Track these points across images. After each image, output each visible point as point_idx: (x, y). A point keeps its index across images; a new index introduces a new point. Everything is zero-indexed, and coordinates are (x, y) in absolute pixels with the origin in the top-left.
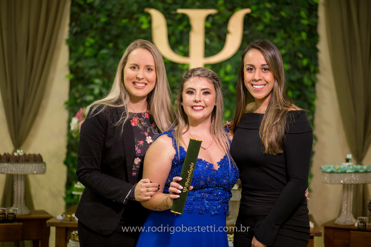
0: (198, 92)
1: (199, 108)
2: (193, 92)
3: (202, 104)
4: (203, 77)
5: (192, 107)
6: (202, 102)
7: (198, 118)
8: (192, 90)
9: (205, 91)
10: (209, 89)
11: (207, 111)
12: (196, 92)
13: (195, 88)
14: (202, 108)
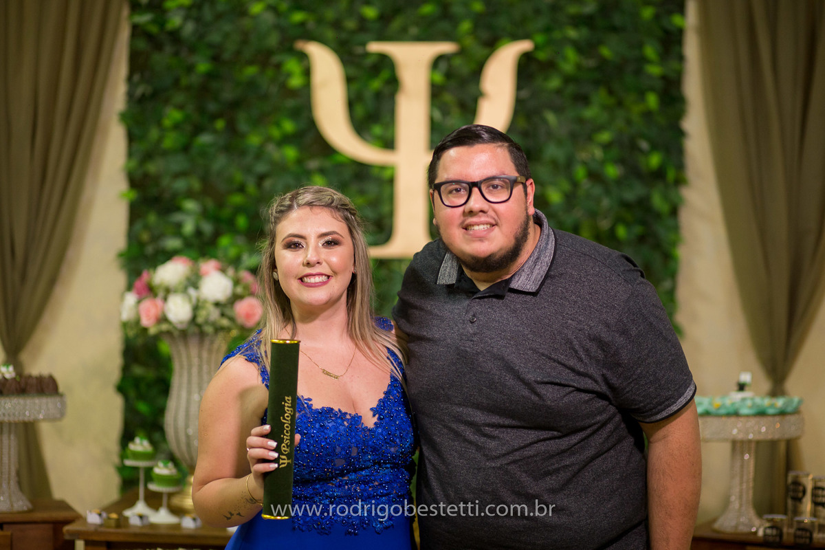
0: (312, 241)
1: (317, 279)
2: (300, 244)
3: (324, 269)
4: (319, 206)
5: (301, 279)
6: (324, 264)
7: (317, 304)
8: (296, 240)
9: (329, 238)
10: (338, 234)
11: (338, 285)
12: (307, 243)
13: (302, 233)
14: (324, 278)
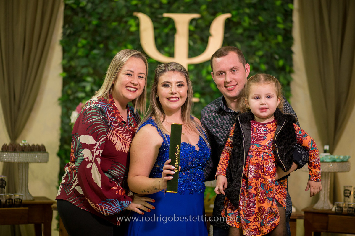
1: (175, 99)
4: (176, 71)
6: (178, 93)
8: (167, 83)
12: (171, 85)
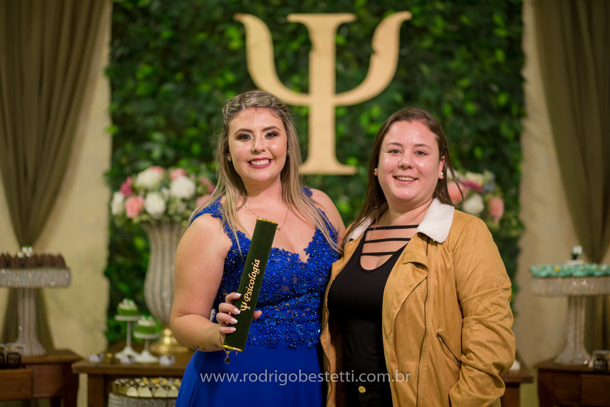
0: (258, 134)
1: (262, 163)
2: (248, 136)
3: (267, 154)
4: (262, 107)
5: (250, 162)
6: (267, 151)
7: (262, 180)
8: (246, 133)
9: (270, 131)
10: (276, 128)
11: (277, 167)
12: (254, 136)
13: (251, 128)
14: (267, 162)
